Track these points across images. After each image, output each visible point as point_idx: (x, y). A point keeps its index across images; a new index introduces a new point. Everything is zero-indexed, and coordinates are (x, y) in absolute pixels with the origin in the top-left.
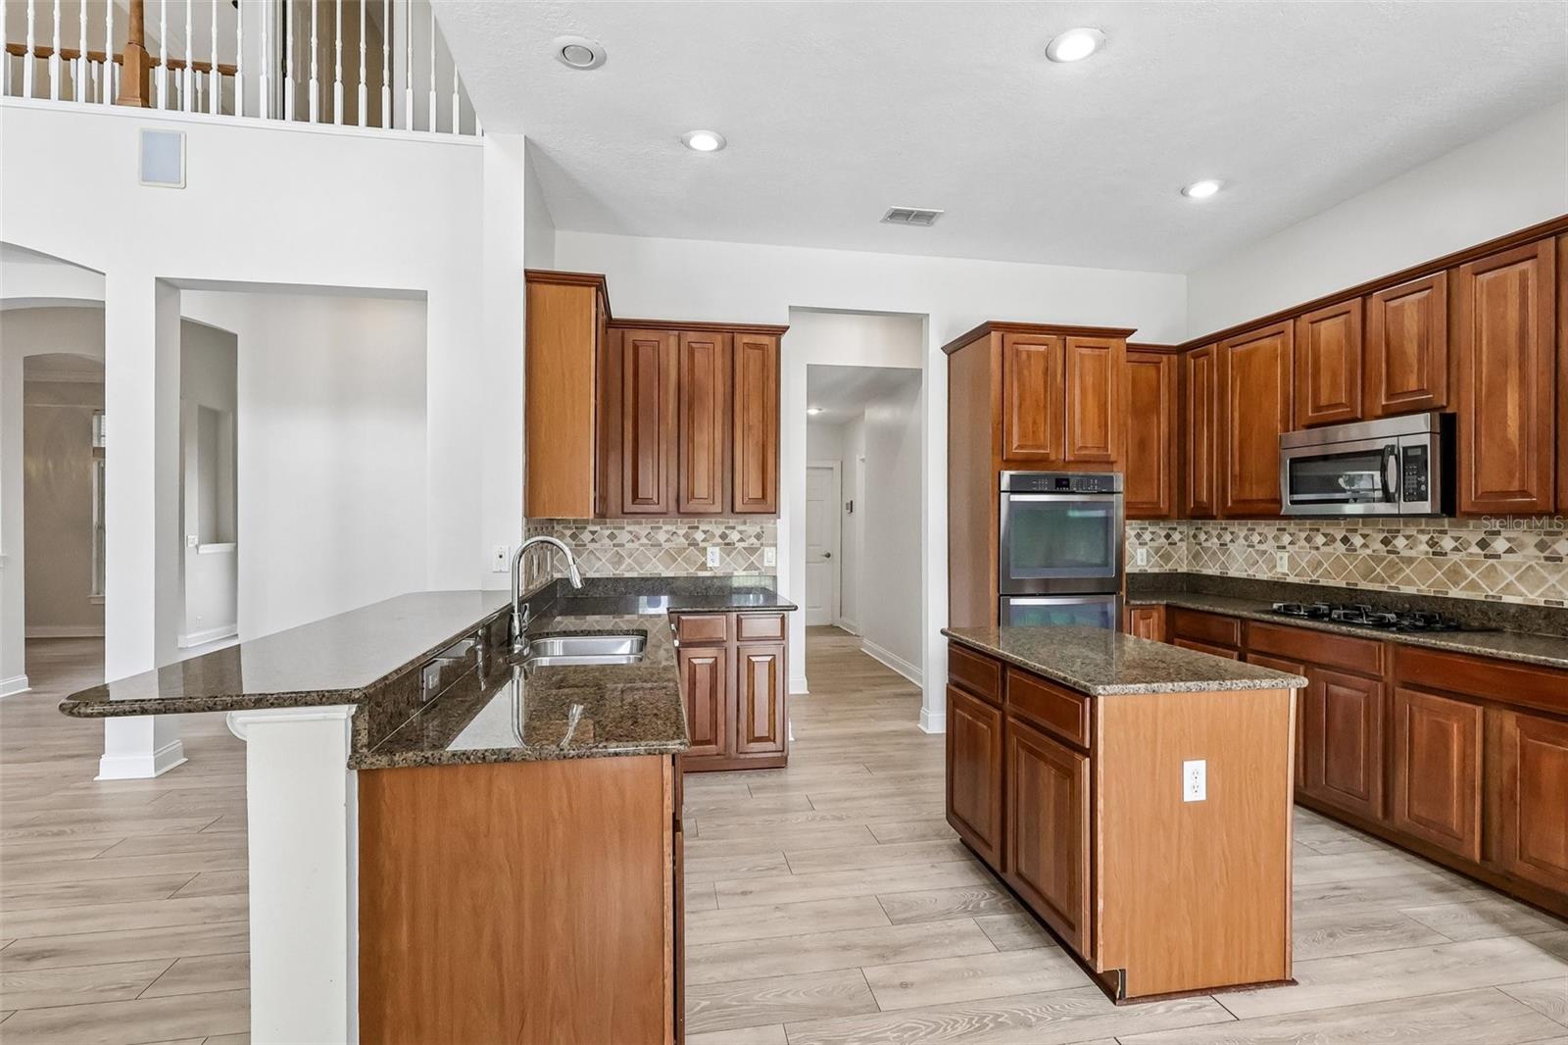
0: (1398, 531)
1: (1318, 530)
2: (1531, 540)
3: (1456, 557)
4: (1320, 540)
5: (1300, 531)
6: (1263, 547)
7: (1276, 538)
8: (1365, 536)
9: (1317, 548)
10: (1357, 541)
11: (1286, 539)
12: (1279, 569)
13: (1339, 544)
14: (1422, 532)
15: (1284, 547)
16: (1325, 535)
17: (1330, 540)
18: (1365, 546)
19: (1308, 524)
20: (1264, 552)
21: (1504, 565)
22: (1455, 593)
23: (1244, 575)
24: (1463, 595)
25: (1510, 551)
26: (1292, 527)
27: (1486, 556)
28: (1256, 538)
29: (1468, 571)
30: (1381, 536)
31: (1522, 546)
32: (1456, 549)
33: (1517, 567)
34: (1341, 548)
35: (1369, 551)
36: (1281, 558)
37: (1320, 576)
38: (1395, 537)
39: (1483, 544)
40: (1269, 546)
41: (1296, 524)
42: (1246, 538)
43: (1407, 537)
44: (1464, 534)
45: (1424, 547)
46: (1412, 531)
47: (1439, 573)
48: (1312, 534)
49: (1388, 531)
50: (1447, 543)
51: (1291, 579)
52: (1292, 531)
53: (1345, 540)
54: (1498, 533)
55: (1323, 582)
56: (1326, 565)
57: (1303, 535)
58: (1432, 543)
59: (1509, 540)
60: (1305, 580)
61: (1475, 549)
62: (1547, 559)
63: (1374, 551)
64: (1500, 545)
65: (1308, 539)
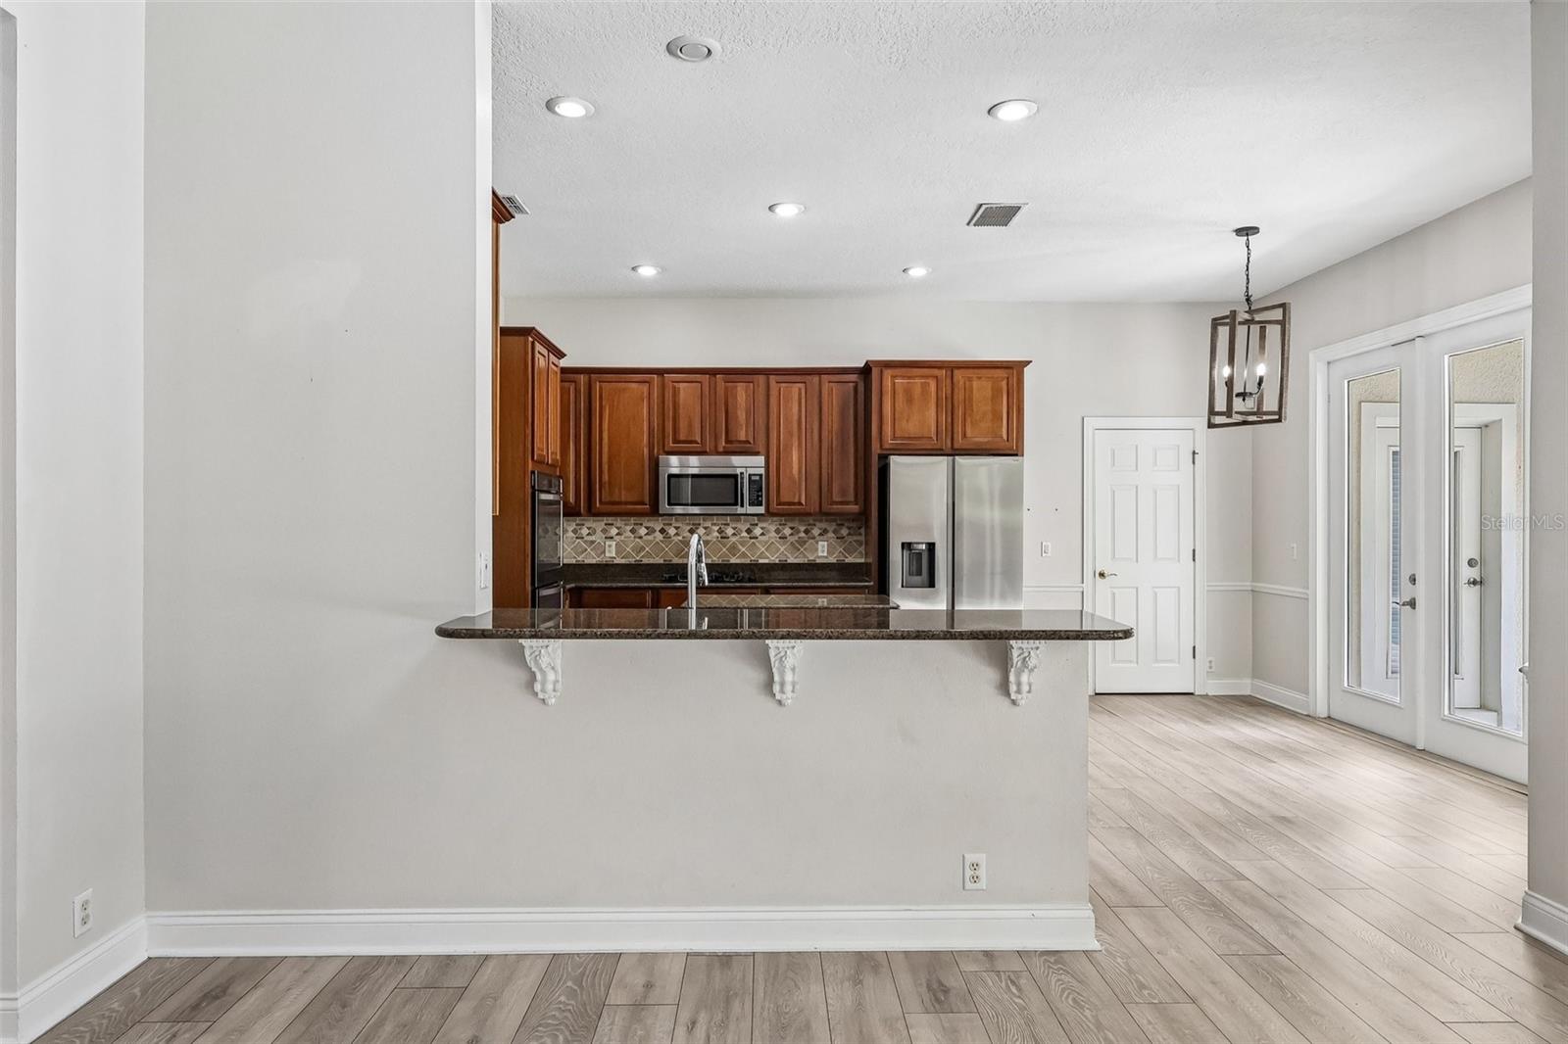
0: (699, 524)
1: (641, 524)
2: (773, 528)
3: (734, 539)
4: (643, 531)
5: (626, 525)
6: (593, 538)
7: (604, 531)
8: (677, 528)
9: (641, 537)
10: (672, 531)
11: (614, 531)
12: (607, 555)
13: (658, 534)
14: (715, 524)
15: (612, 538)
16: (647, 528)
17: (650, 531)
18: (677, 534)
19: (632, 520)
20: (593, 542)
21: (760, 542)
22: (733, 560)
23: (574, 561)
24: (738, 561)
25: (763, 534)
26: (619, 522)
27: (751, 538)
28: (585, 531)
29: (740, 547)
30: (689, 528)
31: (769, 531)
32: (734, 534)
33: (766, 543)
34: (659, 536)
35: (680, 538)
36: (610, 546)
37: (643, 557)
38: (697, 528)
39: (749, 531)
40: (598, 537)
41: (622, 520)
42: (575, 531)
43: (705, 528)
44: (739, 525)
45: (716, 534)
46: (708, 524)
47: (724, 550)
48: (636, 527)
49: (693, 524)
50: (729, 531)
51: (618, 561)
52: (618, 525)
53: (662, 531)
54: (757, 525)
55: (645, 561)
56: (647, 549)
57: (629, 528)
58: (720, 531)
59: (762, 528)
60: (632, 561)
61: (745, 534)
62: (780, 538)
63: (684, 537)
64: (757, 531)
65: (633, 531)
